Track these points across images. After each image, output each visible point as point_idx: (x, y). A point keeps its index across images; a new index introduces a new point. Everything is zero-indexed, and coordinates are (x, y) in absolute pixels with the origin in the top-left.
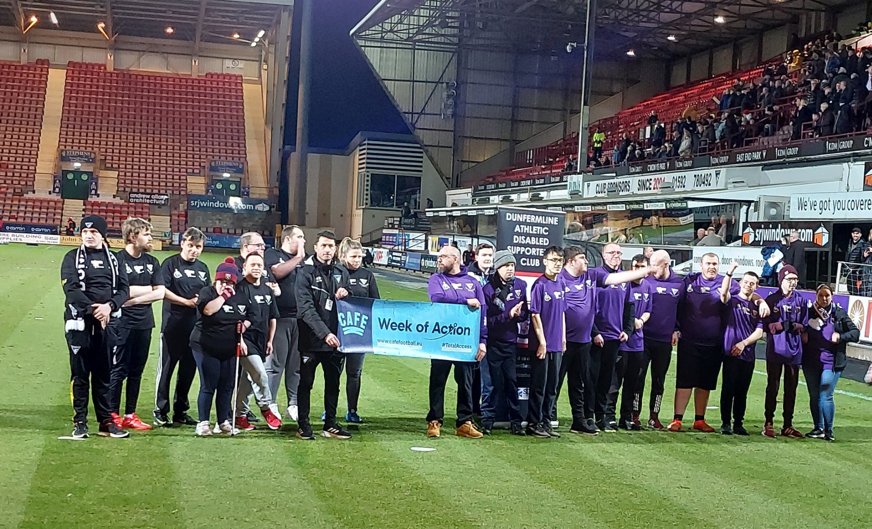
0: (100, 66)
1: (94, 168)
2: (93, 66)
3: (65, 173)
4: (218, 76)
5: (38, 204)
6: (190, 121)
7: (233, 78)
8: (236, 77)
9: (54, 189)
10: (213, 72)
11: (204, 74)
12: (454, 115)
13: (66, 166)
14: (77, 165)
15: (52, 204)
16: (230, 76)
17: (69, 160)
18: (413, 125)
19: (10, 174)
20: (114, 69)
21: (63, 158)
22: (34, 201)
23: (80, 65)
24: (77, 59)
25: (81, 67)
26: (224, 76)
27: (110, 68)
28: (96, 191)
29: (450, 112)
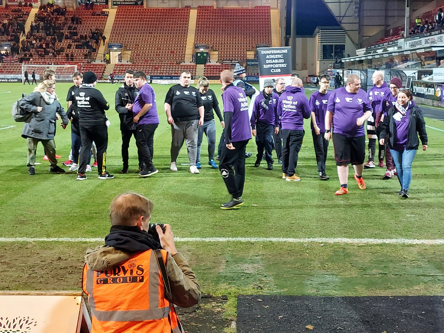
0: (211, 7)
1: (209, 51)
2: (208, 7)
3: (197, 53)
4: (260, 7)
5: (186, 67)
6: (248, 28)
7: (266, 8)
8: (268, 7)
9: (193, 60)
10: (258, 6)
11: (254, 7)
12: (359, 16)
13: (198, 51)
14: (202, 50)
15: (192, 67)
16: (265, 7)
17: (199, 48)
18: (340, 22)
19: (175, 55)
20: (217, 8)
21: (196, 47)
22: (184, 66)
23: (203, 7)
24: (201, 5)
25: (203, 8)
26: (263, 7)
27: (215, 8)
28: (209, 60)
29: (356, 15)
